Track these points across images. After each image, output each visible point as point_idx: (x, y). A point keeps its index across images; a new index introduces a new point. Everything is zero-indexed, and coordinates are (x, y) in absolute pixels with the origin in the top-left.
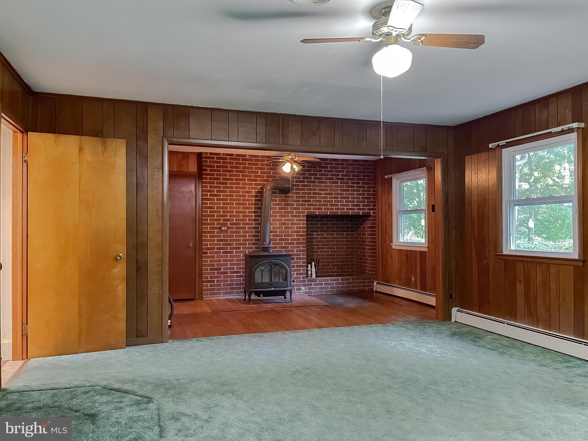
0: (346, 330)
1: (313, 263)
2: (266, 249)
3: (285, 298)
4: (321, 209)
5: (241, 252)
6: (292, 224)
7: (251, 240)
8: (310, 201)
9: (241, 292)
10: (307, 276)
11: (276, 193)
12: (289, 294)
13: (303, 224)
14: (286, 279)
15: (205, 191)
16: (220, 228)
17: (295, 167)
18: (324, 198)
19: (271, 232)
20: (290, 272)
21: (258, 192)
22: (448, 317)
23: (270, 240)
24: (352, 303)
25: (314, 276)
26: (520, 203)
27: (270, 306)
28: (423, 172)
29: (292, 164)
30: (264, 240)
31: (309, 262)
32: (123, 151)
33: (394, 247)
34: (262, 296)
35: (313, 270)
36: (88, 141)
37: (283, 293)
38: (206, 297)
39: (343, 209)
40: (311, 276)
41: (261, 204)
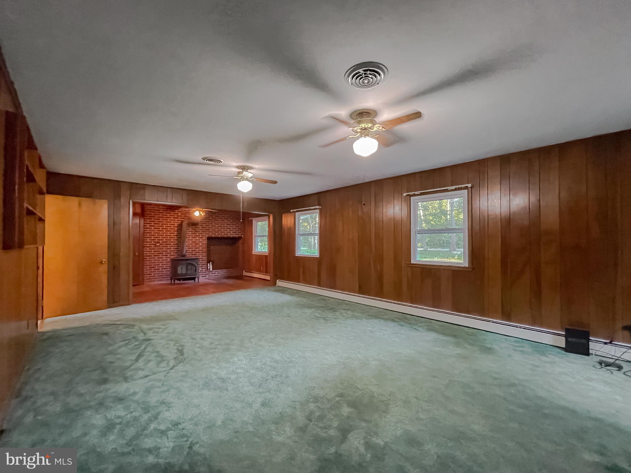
0: (228, 293)
1: (211, 263)
2: (184, 256)
3: (195, 281)
4: (215, 234)
5: (169, 258)
6: (199, 242)
7: (174, 251)
8: (209, 230)
9: (169, 280)
10: (207, 270)
11: (189, 225)
12: (197, 279)
13: (205, 242)
14: (196, 271)
15: (146, 223)
16: (155, 244)
17: (201, 213)
18: (217, 228)
19: (187, 246)
20: (198, 268)
21: (179, 225)
22: (275, 284)
23: (186, 251)
24: (231, 281)
25: (211, 269)
26: (302, 235)
27: (186, 285)
28: (266, 218)
29: (200, 212)
30: (183, 251)
31: (209, 262)
32: (106, 206)
33: (253, 254)
34: (181, 280)
35: (210, 266)
36: (85, 202)
37: (194, 279)
38: (146, 283)
39: (228, 234)
40: (210, 269)
41: (181, 231)
